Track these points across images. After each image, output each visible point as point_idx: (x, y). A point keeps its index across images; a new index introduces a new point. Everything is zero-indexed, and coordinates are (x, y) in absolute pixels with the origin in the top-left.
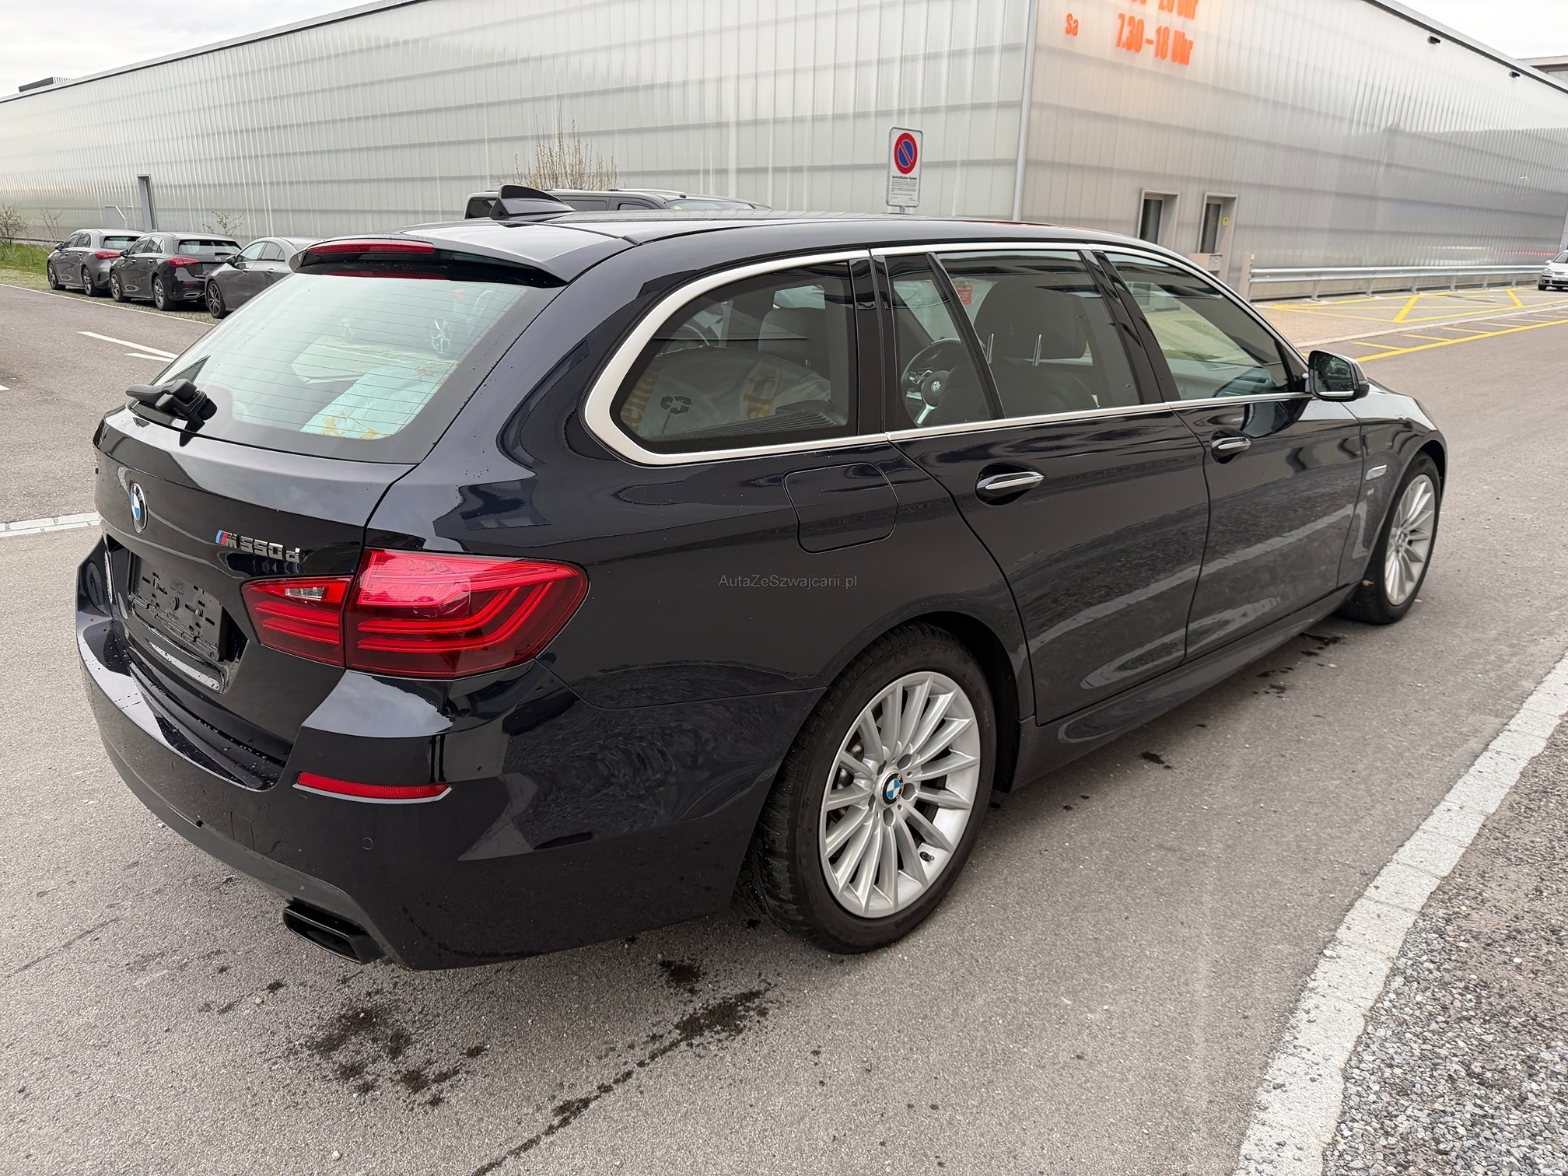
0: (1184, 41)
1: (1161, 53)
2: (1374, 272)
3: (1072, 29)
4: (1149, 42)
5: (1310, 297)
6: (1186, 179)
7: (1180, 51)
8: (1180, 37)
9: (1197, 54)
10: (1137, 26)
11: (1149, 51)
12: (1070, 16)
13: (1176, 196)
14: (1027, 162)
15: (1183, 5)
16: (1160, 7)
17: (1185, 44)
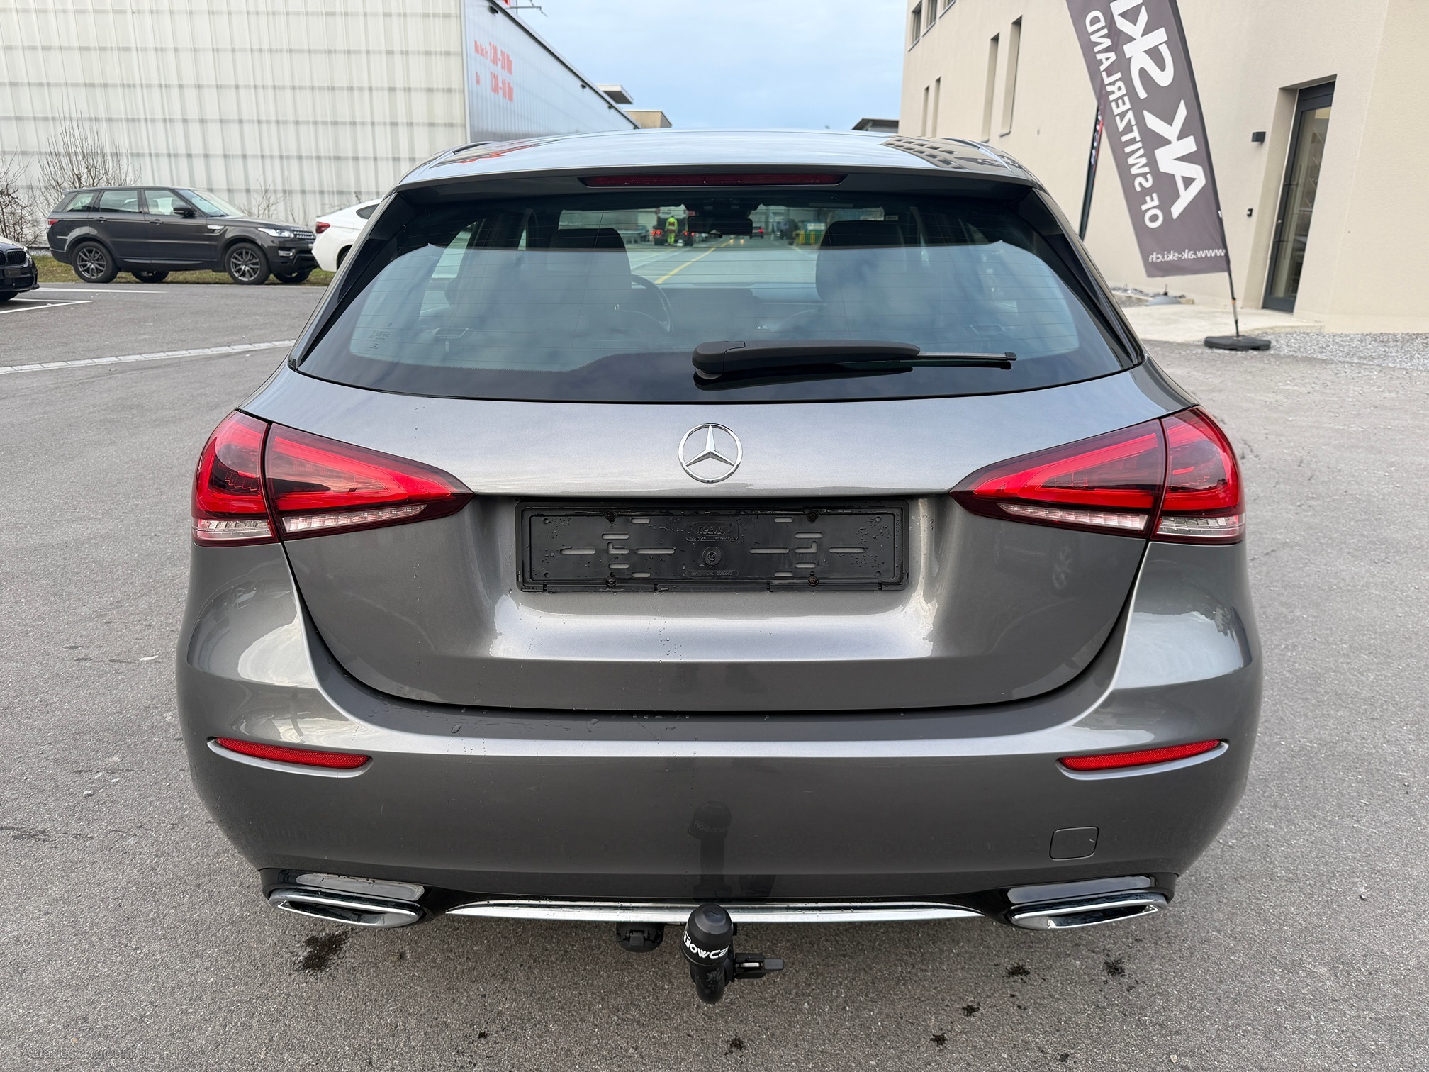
0: (510, 87)
1: (504, 95)
3: (478, 82)
4: (501, 88)
7: (509, 92)
8: (509, 84)
9: (516, 94)
10: (495, 77)
11: (501, 92)
12: (476, 73)
15: (508, 66)
16: (502, 68)
17: (511, 90)
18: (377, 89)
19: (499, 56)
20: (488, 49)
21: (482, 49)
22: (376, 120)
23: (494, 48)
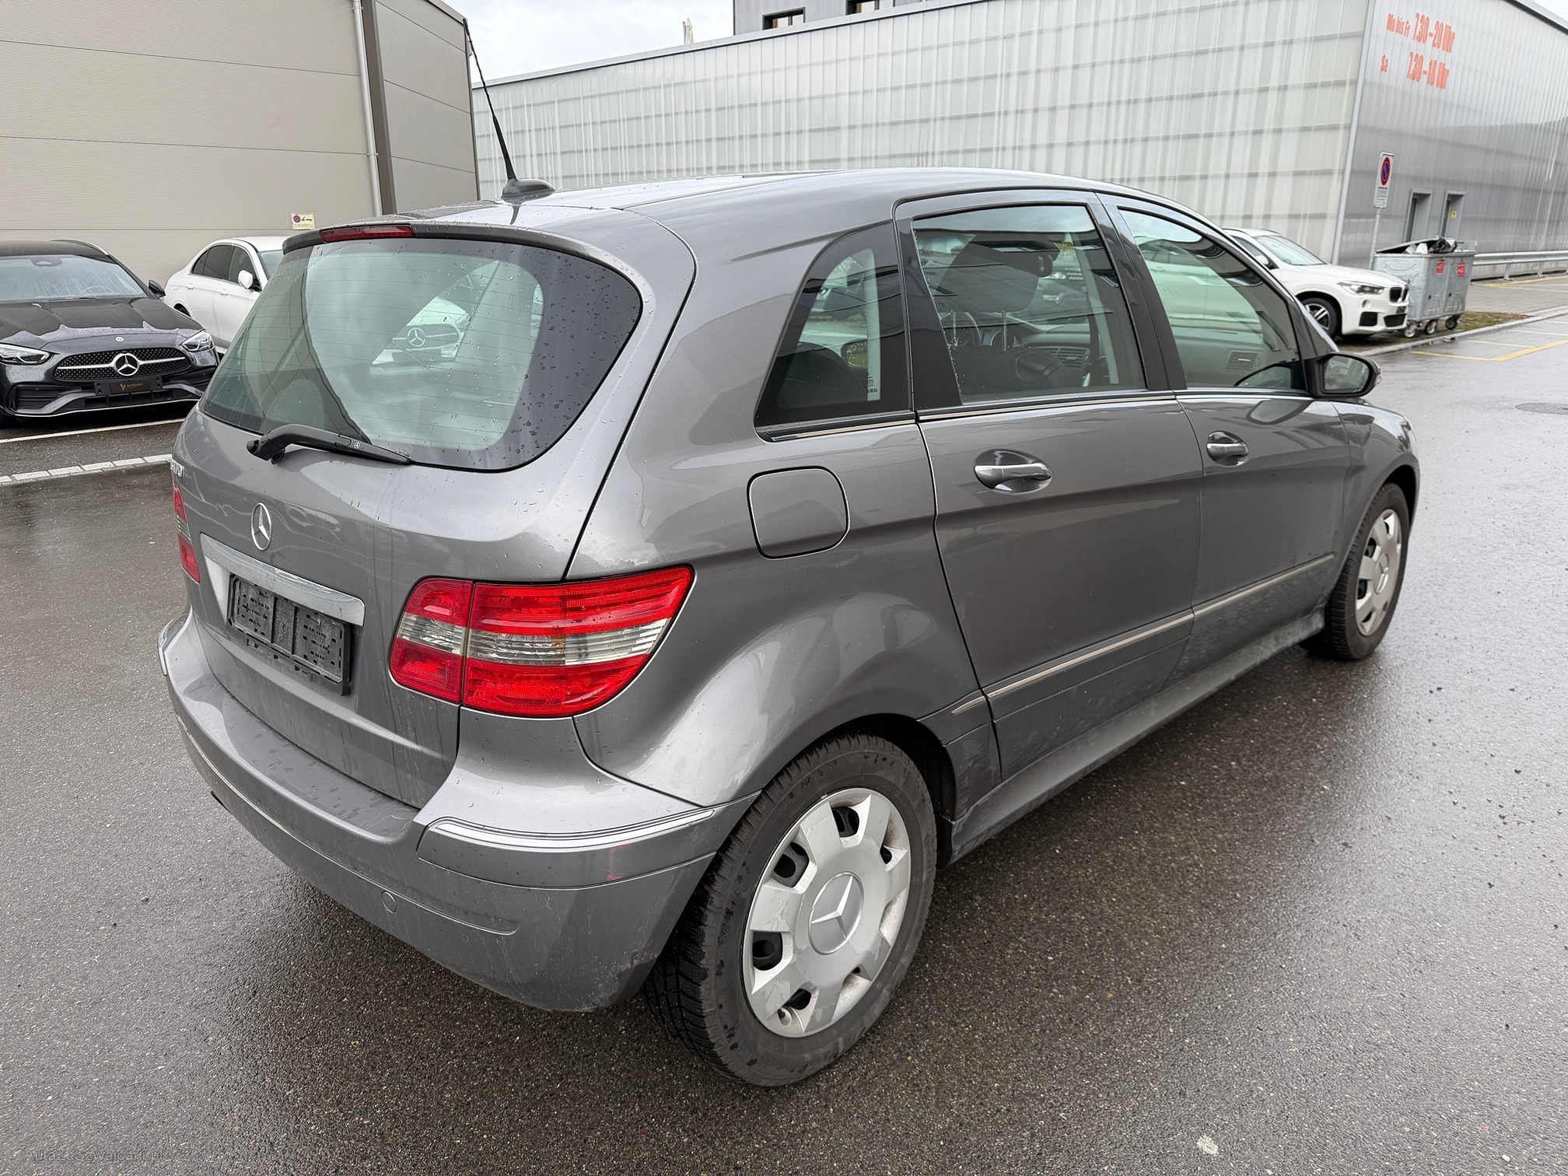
0: (1444, 69)
1: (1430, 82)
2: (1545, 256)
3: (1384, 69)
4: (1425, 72)
5: (1502, 277)
6: (1435, 181)
7: (1440, 76)
8: (1443, 65)
9: (1450, 80)
10: (1419, 60)
11: (1424, 78)
12: (1384, 56)
13: (1429, 195)
14: (1352, 172)
15: (1445, 40)
16: (1434, 45)
17: (1445, 72)
18: (1245, 91)
19: (1432, 29)
20: (1412, 24)
21: (1400, 24)
22: (1237, 130)
23: (1425, 21)
